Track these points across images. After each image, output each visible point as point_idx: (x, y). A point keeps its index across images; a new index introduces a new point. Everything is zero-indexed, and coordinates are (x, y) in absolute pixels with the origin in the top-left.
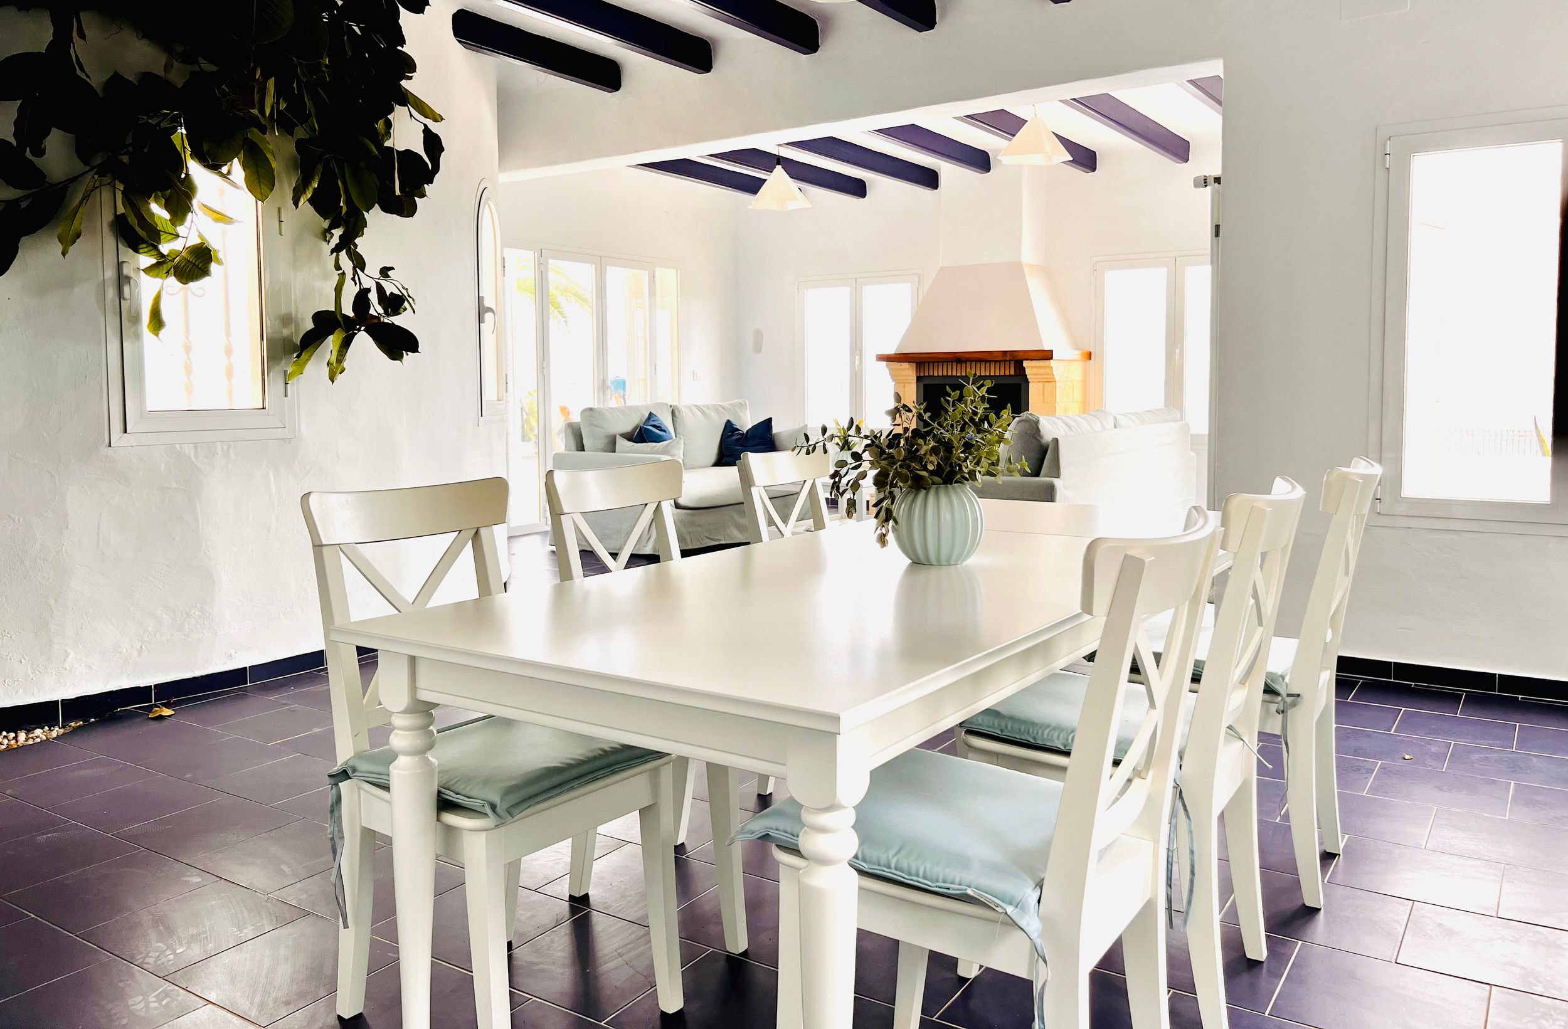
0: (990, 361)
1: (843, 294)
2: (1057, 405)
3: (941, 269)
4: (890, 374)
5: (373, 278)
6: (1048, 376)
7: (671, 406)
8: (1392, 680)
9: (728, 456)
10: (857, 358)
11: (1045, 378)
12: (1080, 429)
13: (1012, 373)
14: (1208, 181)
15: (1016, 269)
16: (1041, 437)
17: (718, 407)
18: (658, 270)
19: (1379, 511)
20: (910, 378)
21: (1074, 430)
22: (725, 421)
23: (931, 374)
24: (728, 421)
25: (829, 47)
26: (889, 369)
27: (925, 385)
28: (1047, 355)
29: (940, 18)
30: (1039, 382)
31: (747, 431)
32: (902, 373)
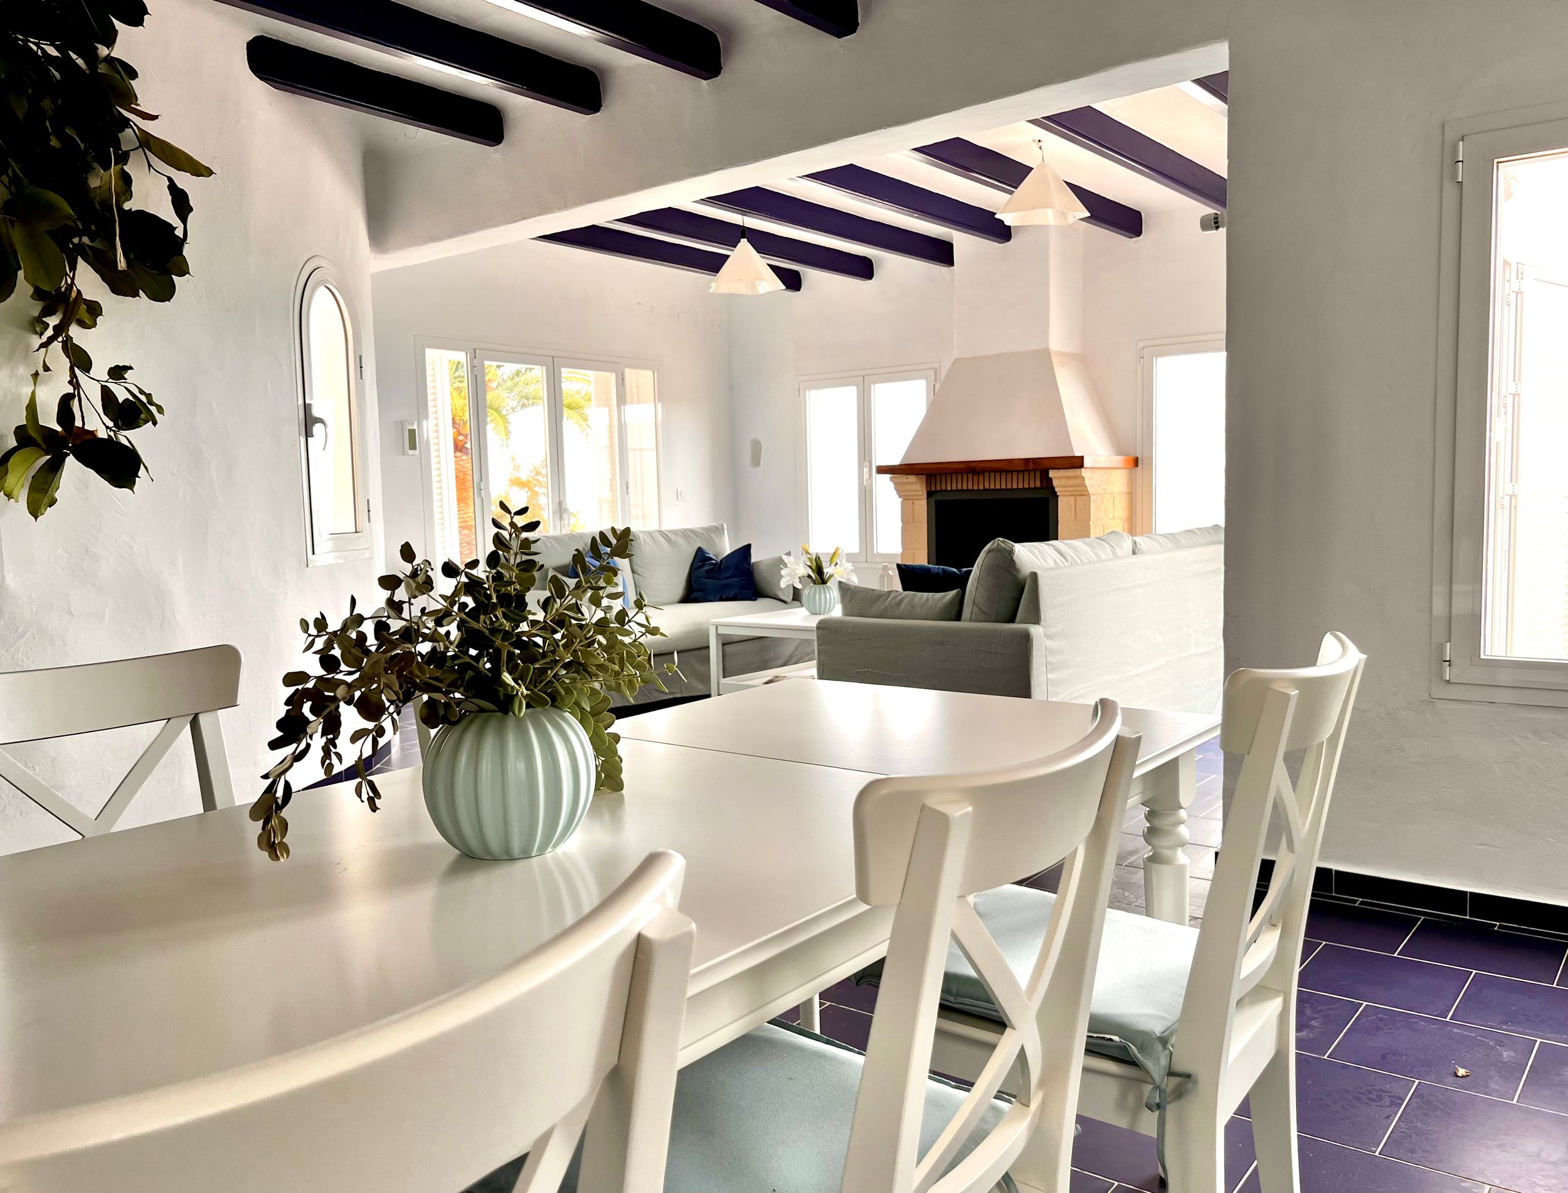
0: (1012, 472)
1: (848, 395)
2: (1091, 523)
3: (954, 361)
4: (896, 489)
5: (98, 381)
6: (1080, 489)
8: (1468, 917)
9: (698, 590)
10: (866, 470)
11: (1076, 491)
12: (1079, 558)
13: (1038, 485)
14: (1219, 220)
15: (1043, 357)
16: (1018, 570)
17: (688, 531)
18: (627, 371)
19: (1448, 679)
20: (918, 493)
21: (1069, 559)
22: (697, 549)
23: (944, 488)
24: (700, 550)
25: (735, 68)
26: (894, 483)
27: (937, 501)
28: (1076, 463)
29: (863, 16)
30: (1069, 495)
31: (721, 561)
32: (909, 487)
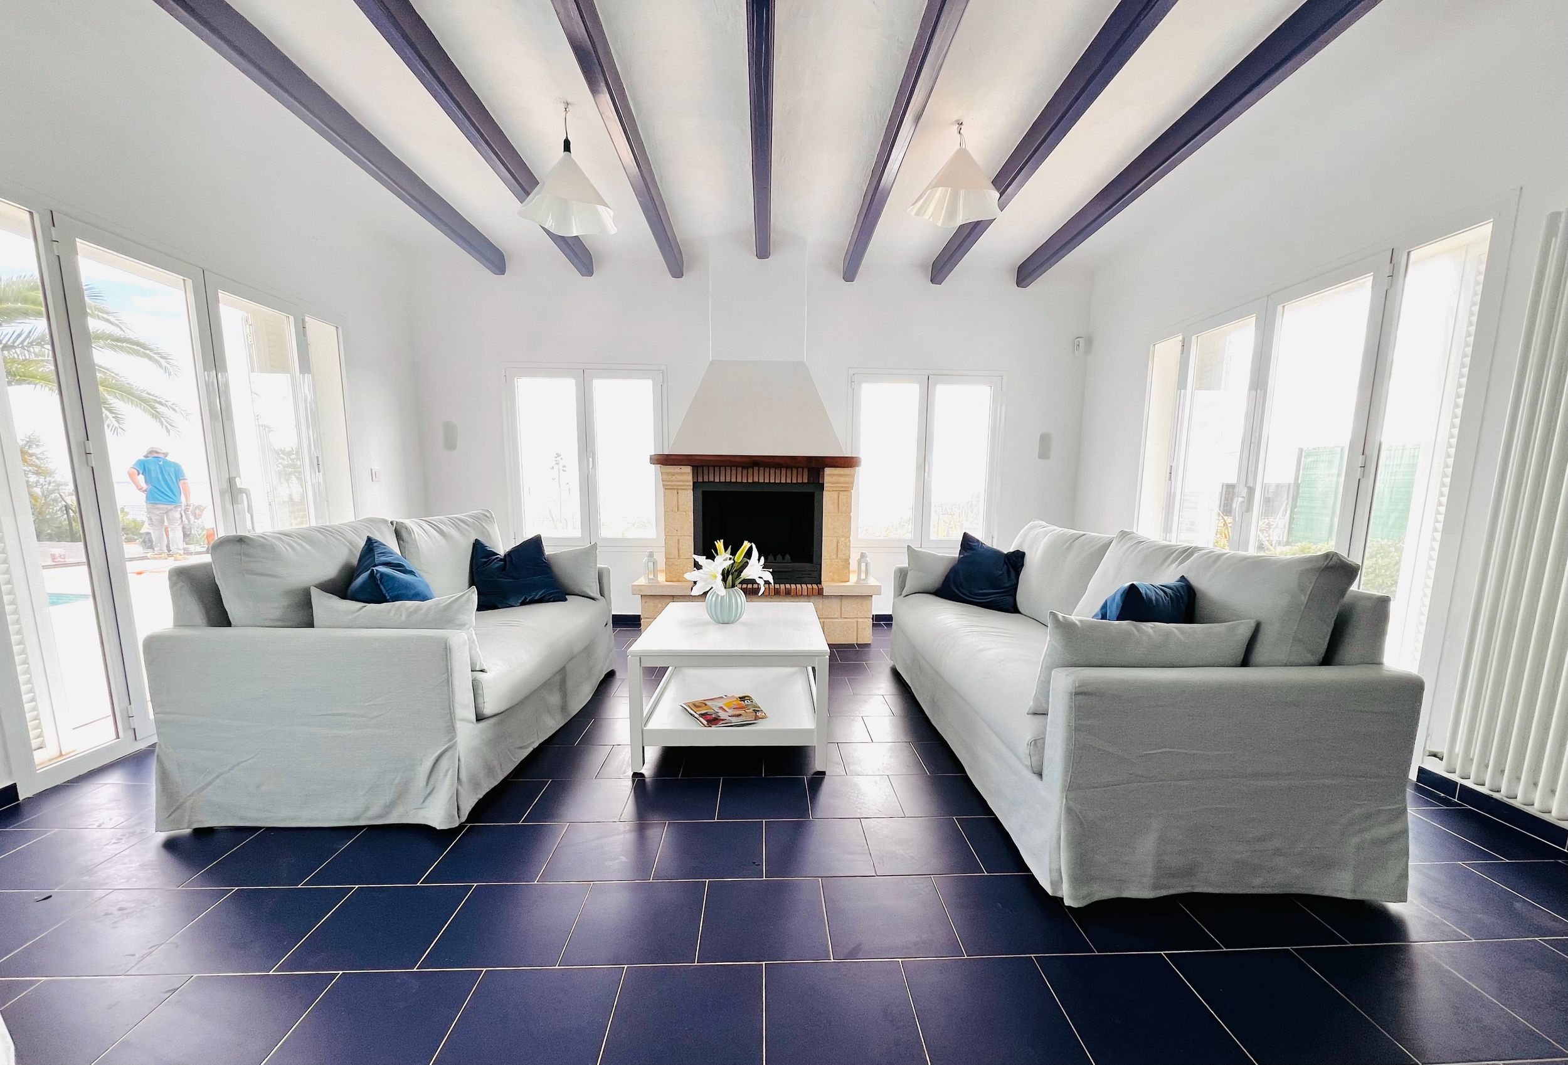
0: (781, 467)
1: (566, 387)
3: (712, 363)
7: (392, 523)
10: (590, 460)
11: (843, 487)
13: (806, 481)
15: (800, 370)
18: (307, 318)
20: (685, 484)
22: (473, 541)
23: (711, 479)
24: (476, 541)
26: (662, 474)
27: (704, 492)
30: (834, 491)
31: (508, 557)
32: (679, 478)
